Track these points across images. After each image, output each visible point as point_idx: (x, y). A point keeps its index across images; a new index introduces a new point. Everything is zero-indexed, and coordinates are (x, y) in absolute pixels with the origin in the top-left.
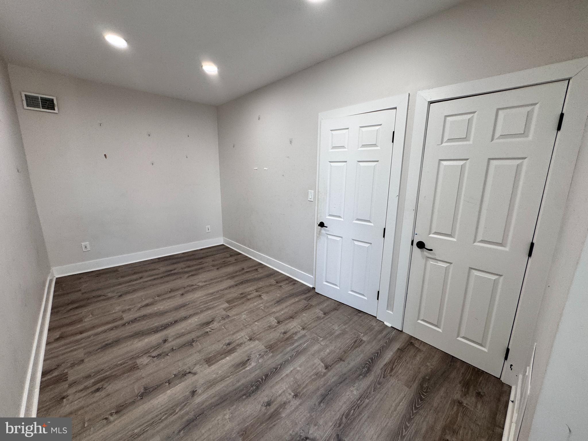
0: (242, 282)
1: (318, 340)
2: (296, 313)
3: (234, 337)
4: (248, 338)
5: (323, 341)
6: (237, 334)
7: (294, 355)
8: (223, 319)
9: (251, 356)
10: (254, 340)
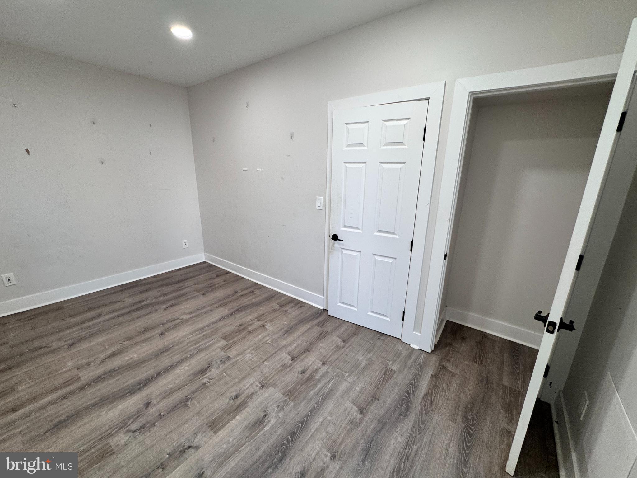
0: (238, 310)
1: (343, 377)
2: (311, 344)
3: (241, 385)
4: (260, 385)
5: (350, 377)
6: (245, 382)
7: (320, 400)
8: (223, 362)
9: (268, 409)
10: (268, 387)
